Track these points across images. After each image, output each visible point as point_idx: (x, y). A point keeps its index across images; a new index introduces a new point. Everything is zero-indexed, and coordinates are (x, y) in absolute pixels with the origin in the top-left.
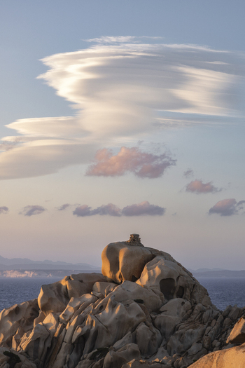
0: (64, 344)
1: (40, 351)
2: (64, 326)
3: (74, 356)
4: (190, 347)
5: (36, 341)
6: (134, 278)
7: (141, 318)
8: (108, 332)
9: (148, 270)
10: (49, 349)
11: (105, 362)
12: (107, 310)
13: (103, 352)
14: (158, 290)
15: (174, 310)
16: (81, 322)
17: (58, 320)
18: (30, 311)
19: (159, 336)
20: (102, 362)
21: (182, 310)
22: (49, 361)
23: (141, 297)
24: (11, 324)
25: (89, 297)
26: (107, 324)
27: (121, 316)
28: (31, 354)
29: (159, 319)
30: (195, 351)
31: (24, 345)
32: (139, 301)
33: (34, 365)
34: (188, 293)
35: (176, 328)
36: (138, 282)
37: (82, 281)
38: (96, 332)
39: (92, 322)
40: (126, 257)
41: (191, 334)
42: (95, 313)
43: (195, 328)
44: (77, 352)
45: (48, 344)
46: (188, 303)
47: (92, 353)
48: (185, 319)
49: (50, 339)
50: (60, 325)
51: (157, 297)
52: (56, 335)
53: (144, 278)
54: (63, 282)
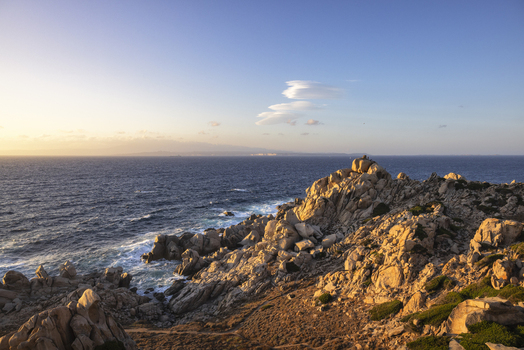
0: (343, 196)
1: (335, 198)
3: (347, 200)
4: (388, 196)
5: (333, 194)
6: (366, 171)
7: (371, 186)
8: (359, 191)
9: (372, 168)
11: (359, 202)
12: (359, 184)
13: (358, 198)
14: (376, 176)
15: (381, 182)
16: (349, 188)
17: (340, 186)
18: (325, 182)
19: (376, 193)
21: (384, 183)
22: (337, 201)
23: (370, 179)
24: (319, 186)
25: (350, 178)
26: (359, 188)
27: (364, 186)
28: (331, 199)
29: (377, 186)
30: (389, 198)
31: (329, 196)
33: (333, 203)
34: (385, 177)
35: (382, 190)
36: (368, 173)
37: (345, 172)
38: (355, 191)
39: (354, 188)
40: (363, 164)
41: (388, 192)
42: (354, 185)
43: (389, 189)
44: (347, 198)
46: (386, 181)
47: (353, 199)
48: (385, 186)
50: (341, 188)
51: (376, 178)
52: (339, 192)
53: (370, 171)
54: (338, 172)
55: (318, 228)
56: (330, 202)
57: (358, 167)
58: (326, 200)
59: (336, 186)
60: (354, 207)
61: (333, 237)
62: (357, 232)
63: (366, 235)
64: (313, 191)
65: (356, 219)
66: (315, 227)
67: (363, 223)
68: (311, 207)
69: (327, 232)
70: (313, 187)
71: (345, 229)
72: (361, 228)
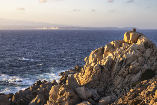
0: (116, 63)
1: (109, 65)
2: (116, 57)
3: (119, 66)
4: (153, 63)
5: (108, 62)
6: (135, 42)
7: (140, 55)
8: (130, 59)
9: (140, 40)
10: (111, 64)
11: (130, 69)
12: (129, 53)
13: (129, 65)
14: (144, 46)
15: (148, 52)
16: (122, 56)
17: (114, 55)
18: (101, 51)
19: (144, 60)
20: (129, 68)
21: (150, 52)
22: (111, 68)
23: (139, 48)
24: (96, 55)
25: (122, 48)
26: (130, 57)
27: (134, 54)
28: (107, 66)
29: (144, 55)
30: (155, 65)
31: (105, 63)
32: (139, 50)
33: (108, 69)
34: (151, 47)
35: (149, 58)
36: (137, 43)
37: (118, 43)
38: (126, 59)
39: (125, 56)
40: (133, 36)
41: (154, 59)
42: (126, 54)
43: (154, 57)
44: (120, 65)
45: (111, 63)
46: (152, 50)
47: (125, 66)
48: (151, 55)
49: (112, 61)
50: (114, 57)
51: (144, 48)
52: (113, 60)
53: (139, 42)
54: (112, 43)
55: (95, 91)
56: (106, 69)
57: (128, 38)
58: (102, 67)
59: (110, 55)
60: (126, 73)
61: (108, 98)
62: (128, 94)
63: (135, 96)
64: (91, 60)
65: (127, 83)
66: (93, 90)
67: (134, 86)
68: (89, 73)
69: (102, 94)
70: (91, 56)
71: (118, 92)
72: (131, 90)
